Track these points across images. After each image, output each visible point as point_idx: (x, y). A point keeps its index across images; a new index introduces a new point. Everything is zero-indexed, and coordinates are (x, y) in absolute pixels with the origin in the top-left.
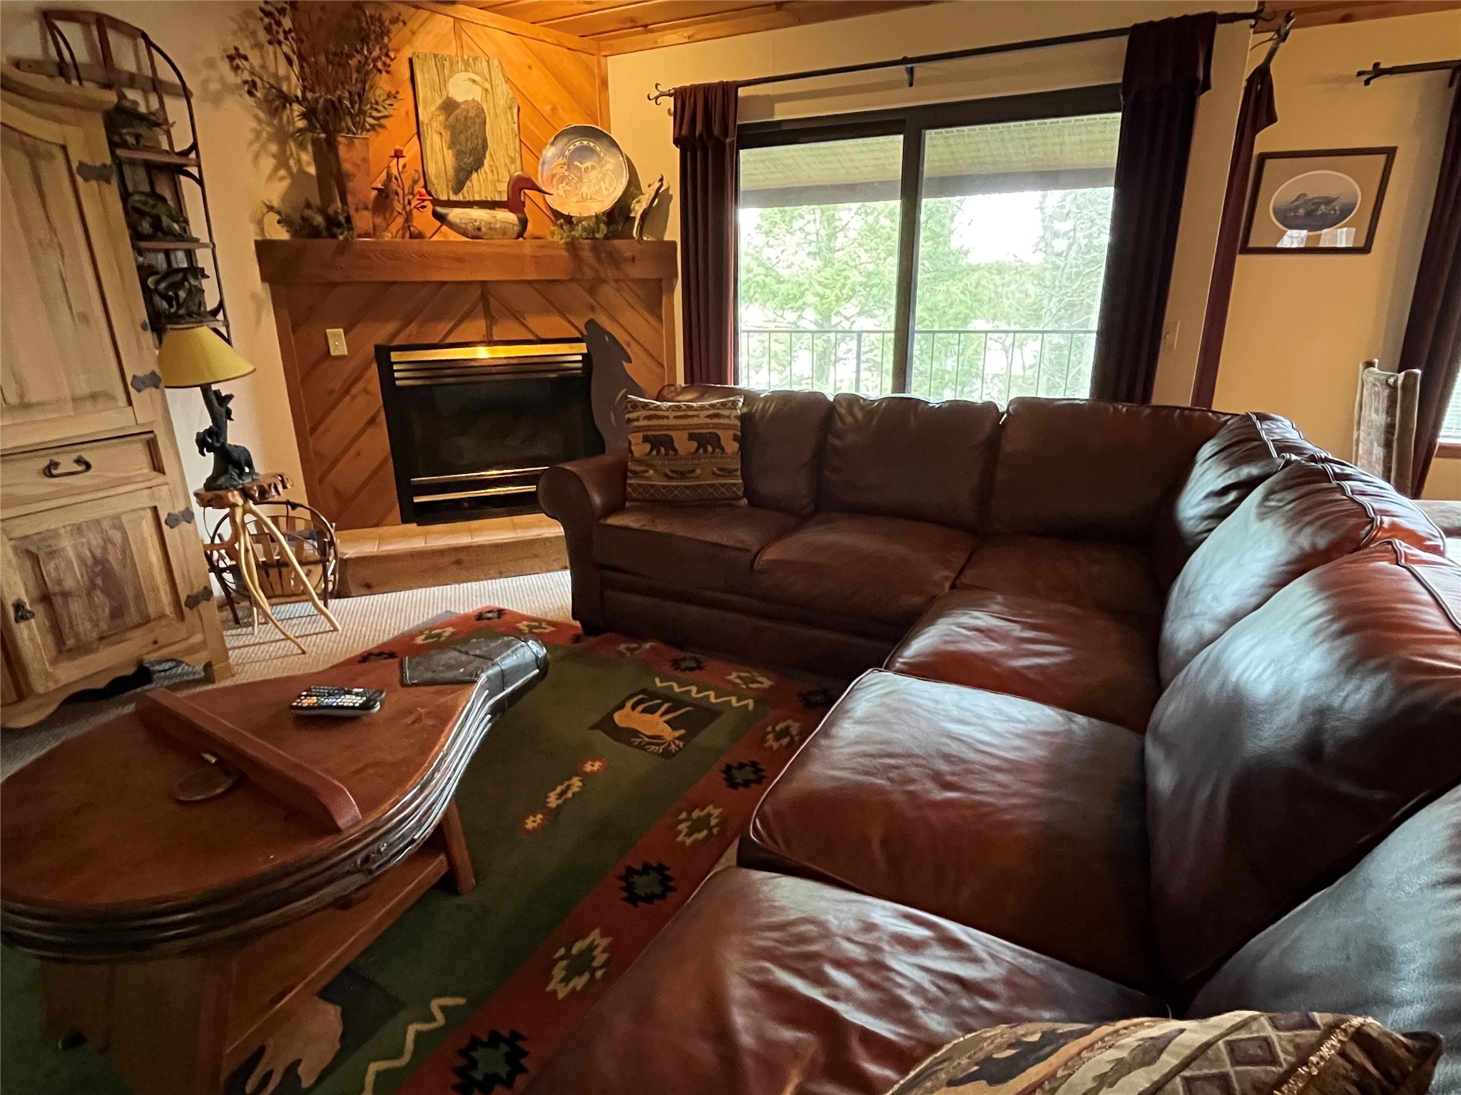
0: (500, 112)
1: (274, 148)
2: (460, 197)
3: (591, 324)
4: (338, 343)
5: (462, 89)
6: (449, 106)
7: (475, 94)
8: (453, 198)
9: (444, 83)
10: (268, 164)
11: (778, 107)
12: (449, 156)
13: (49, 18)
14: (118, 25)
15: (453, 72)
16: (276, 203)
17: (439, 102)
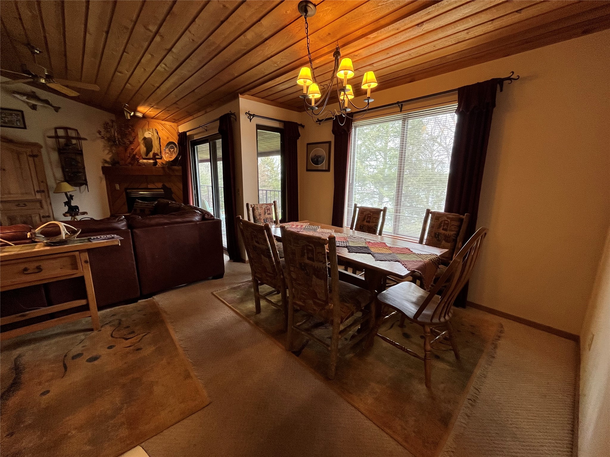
0: (155, 139)
1: (109, 148)
2: (147, 157)
3: (164, 185)
4: (118, 187)
5: (147, 135)
6: (145, 139)
7: (150, 136)
8: (146, 157)
9: (143, 134)
10: (107, 152)
11: (195, 136)
12: (145, 149)
13: (56, 129)
14: (70, 129)
15: (145, 131)
16: (108, 160)
17: (143, 138)
